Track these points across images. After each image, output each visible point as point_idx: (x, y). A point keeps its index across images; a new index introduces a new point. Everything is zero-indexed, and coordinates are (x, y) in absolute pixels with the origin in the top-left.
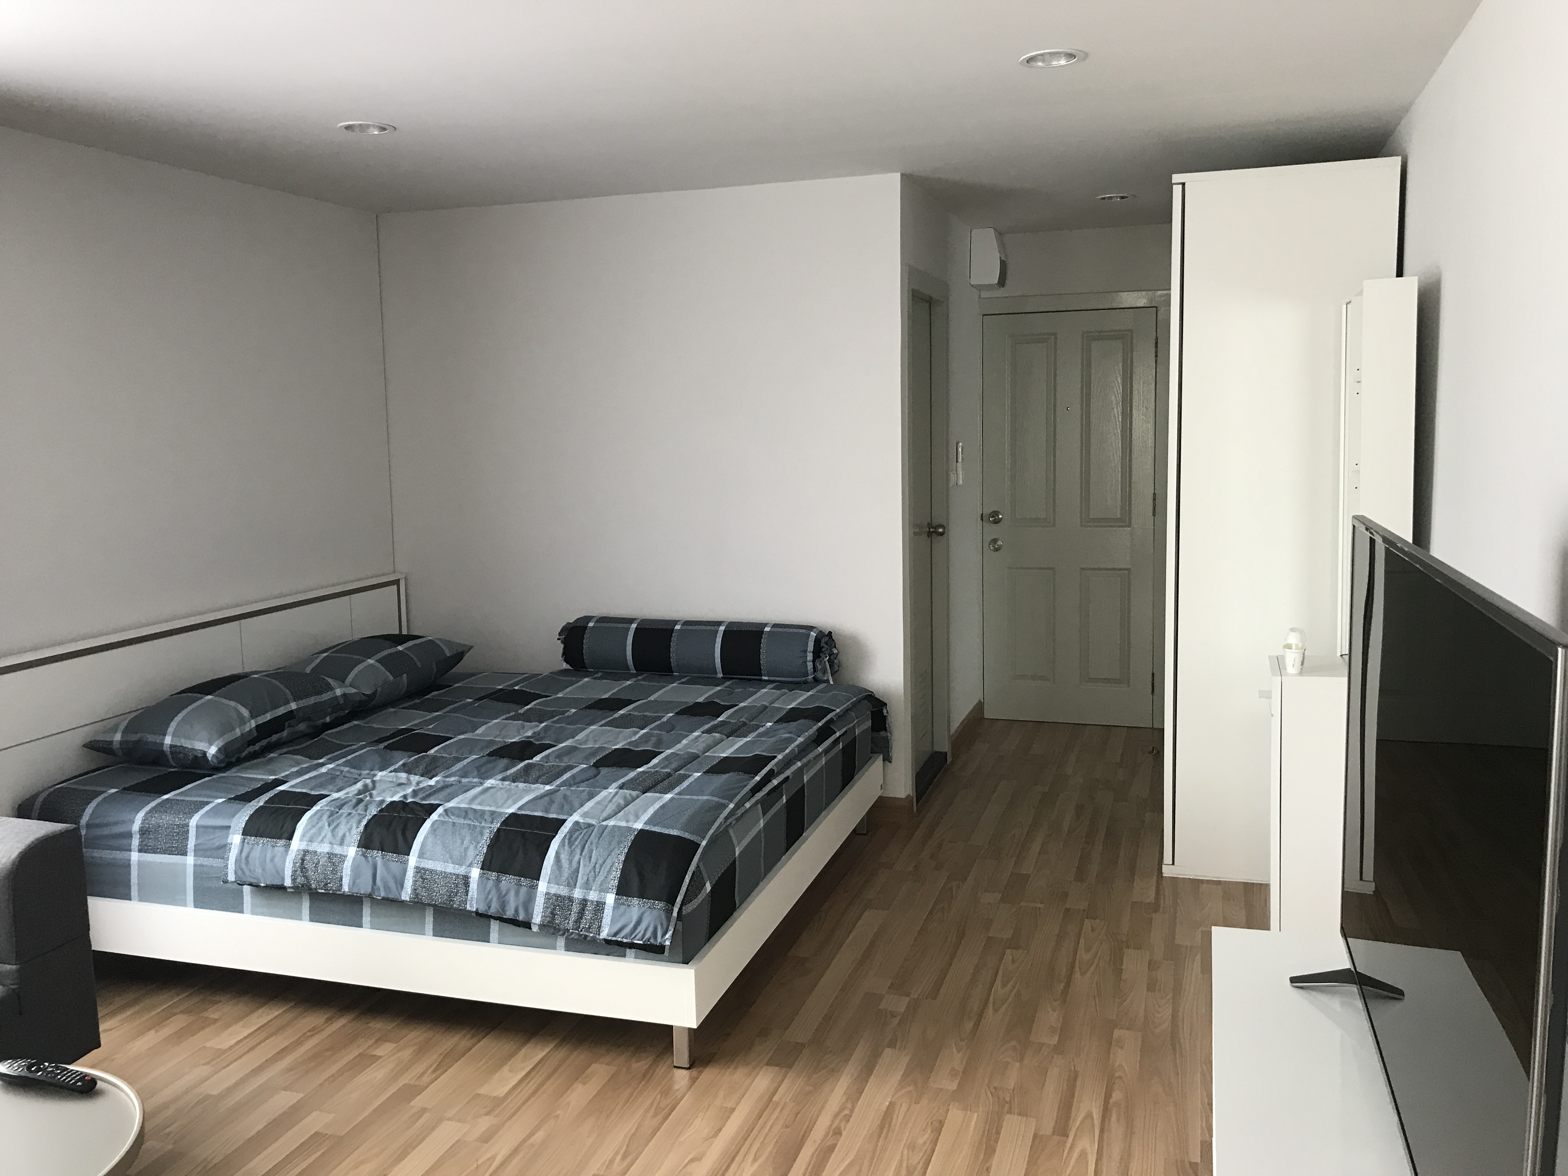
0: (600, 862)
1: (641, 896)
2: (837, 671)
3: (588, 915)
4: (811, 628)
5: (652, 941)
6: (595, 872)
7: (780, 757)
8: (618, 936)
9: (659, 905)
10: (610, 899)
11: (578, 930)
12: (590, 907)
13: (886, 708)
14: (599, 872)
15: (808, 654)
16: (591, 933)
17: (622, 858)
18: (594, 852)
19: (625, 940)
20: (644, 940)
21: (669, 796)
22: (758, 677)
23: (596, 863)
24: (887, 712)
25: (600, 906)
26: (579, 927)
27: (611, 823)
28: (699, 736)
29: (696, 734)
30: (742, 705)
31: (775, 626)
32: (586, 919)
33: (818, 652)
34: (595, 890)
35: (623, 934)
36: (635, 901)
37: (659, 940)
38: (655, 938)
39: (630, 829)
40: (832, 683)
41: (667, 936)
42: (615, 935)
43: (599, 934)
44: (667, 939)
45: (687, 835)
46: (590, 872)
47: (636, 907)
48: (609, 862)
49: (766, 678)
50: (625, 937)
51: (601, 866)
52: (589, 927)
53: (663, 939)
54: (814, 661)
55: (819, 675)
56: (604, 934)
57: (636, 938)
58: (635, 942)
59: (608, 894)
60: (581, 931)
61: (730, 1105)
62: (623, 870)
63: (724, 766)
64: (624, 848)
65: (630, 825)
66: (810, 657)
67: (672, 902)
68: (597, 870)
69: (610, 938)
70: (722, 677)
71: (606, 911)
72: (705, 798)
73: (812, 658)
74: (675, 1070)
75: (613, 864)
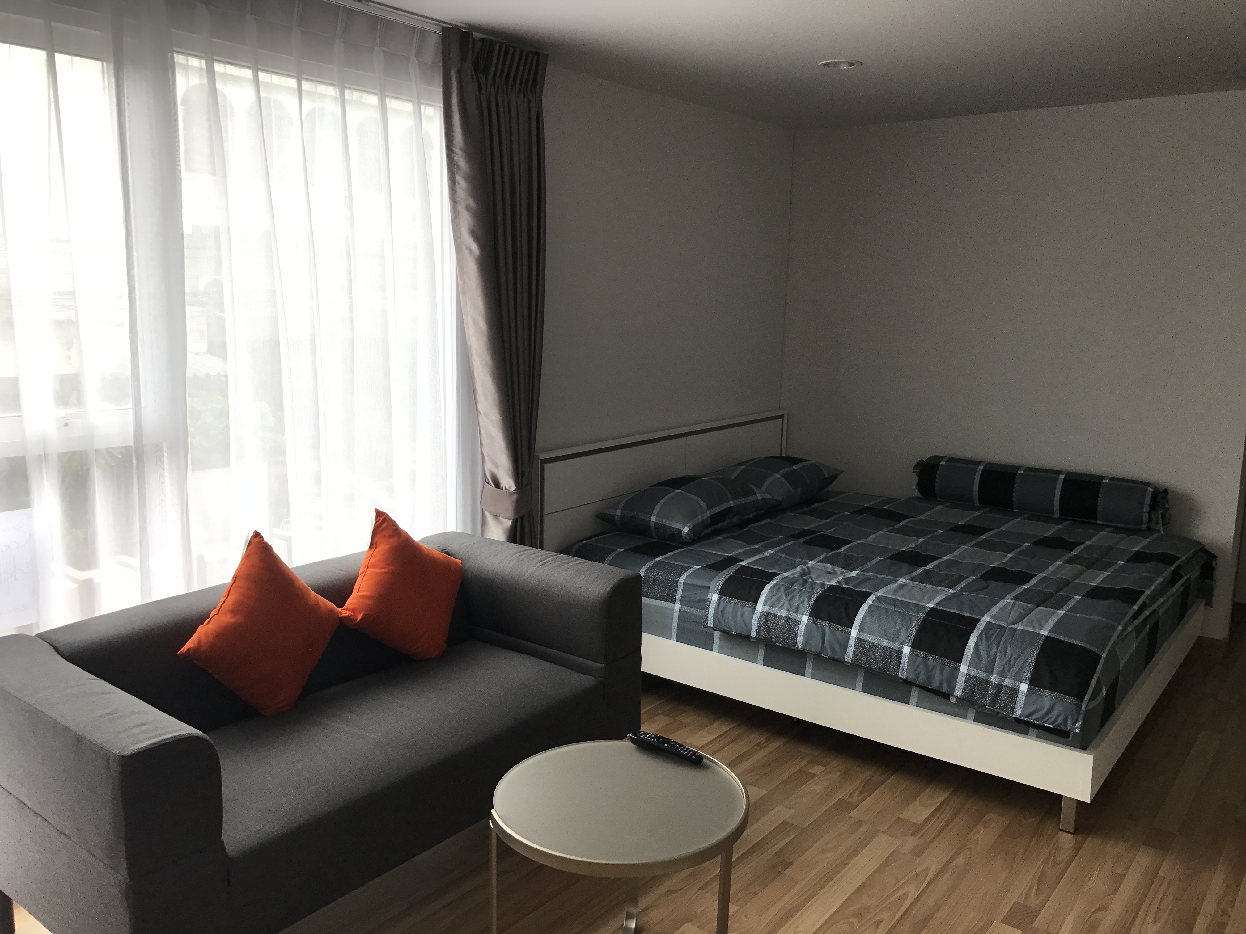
0: (1015, 657)
1: (1053, 689)
2: (1169, 523)
3: (1003, 697)
4: (1148, 484)
5: (1062, 727)
6: (1010, 664)
7: (1148, 592)
8: (1030, 718)
9: (1070, 699)
10: (1024, 687)
11: (994, 708)
12: (1004, 691)
13: (1216, 561)
14: (1014, 665)
15: (1145, 506)
16: (1005, 712)
17: (1035, 656)
18: (1009, 648)
19: (1036, 722)
20: (1054, 725)
21: (1061, 612)
22: (1093, 521)
23: (1011, 657)
25: (1014, 692)
26: (995, 706)
27: (1020, 627)
28: (1061, 566)
29: (1059, 563)
30: (1088, 543)
31: (1113, 479)
32: (1001, 700)
33: (1154, 505)
34: (1009, 679)
35: (1034, 717)
36: (1047, 693)
37: (1069, 727)
38: (1066, 725)
39: (1038, 634)
40: (1162, 532)
41: (1077, 725)
42: (1027, 717)
44: (1077, 727)
45: (1088, 646)
46: (1006, 663)
47: (1047, 698)
48: (1022, 658)
49: (1101, 522)
50: (1037, 719)
51: (1015, 660)
52: (1004, 707)
53: (1073, 727)
54: (1149, 513)
55: (1152, 525)
56: (1018, 713)
57: (1048, 722)
58: (1046, 725)
59: (1022, 683)
60: (997, 708)
62: (1035, 666)
63: (1096, 593)
64: (1035, 649)
65: (1037, 631)
66: (1146, 509)
67: (1081, 698)
68: (1012, 663)
69: (1022, 718)
71: (1019, 697)
72: (1096, 618)
73: (1148, 510)
74: (1061, 833)
75: (1026, 661)
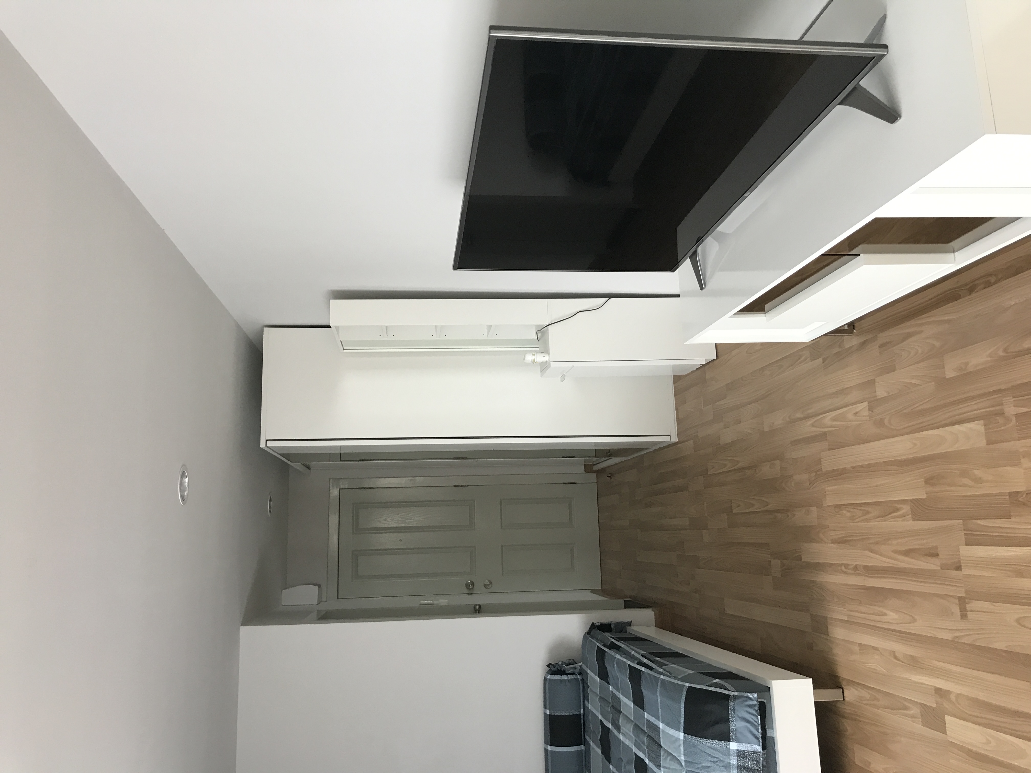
0: (710, 758)
1: (727, 720)
2: (573, 660)
3: (748, 763)
4: (545, 679)
5: (757, 708)
6: (717, 762)
7: (629, 663)
8: (758, 736)
9: (731, 705)
10: (734, 746)
11: (760, 771)
12: (742, 763)
13: (595, 623)
14: (717, 758)
15: (563, 678)
16: (760, 759)
17: (704, 741)
18: (703, 764)
19: (760, 731)
20: (758, 716)
21: (661, 726)
22: (582, 717)
23: (711, 761)
24: (598, 623)
25: (740, 754)
26: (758, 770)
27: (682, 758)
28: (624, 735)
29: (621, 737)
30: (600, 717)
31: (545, 707)
32: (751, 765)
33: (561, 672)
34: (730, 760)
35: (756, 733)
36: (732, 725)
37: (755, 703)
38: (755, 705)
39: (685, 741)
40: (581, 663)
41: (751, 697)
42: (758, 739)
43: (760, 752)
44: (753, 696)
45: (684, 698)
46: (717, 765)
47: (736, 724)
48: (708, 751)
49: (582, 710)
50: (758, 730)
51: (712, 757)
52: (756, 761)
53: (754, 699)
54: (567, 674)
55: (577, 671)
56: (758, 748)
57: (756, 720)
58: (759, 722)
59: (731, 748)
60: (760, 767)
61: (857, 648)
62: (713, 739)
63: (639, 701)
64: (698, 741)
65: (682, 742)
66: (565, 677)
67: (728, 696)
68: (716, 760)
69: (761, 743)
70: (584, 746)
71: (743, 749)
72: (659, 697)
73: (566, 676)
74: (846, 699)
75: (710, 747)
